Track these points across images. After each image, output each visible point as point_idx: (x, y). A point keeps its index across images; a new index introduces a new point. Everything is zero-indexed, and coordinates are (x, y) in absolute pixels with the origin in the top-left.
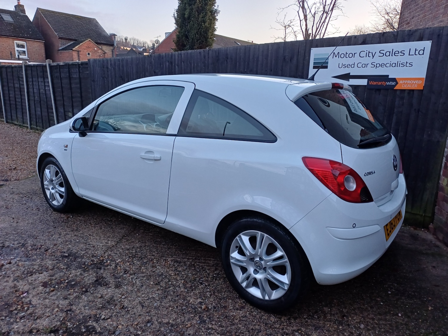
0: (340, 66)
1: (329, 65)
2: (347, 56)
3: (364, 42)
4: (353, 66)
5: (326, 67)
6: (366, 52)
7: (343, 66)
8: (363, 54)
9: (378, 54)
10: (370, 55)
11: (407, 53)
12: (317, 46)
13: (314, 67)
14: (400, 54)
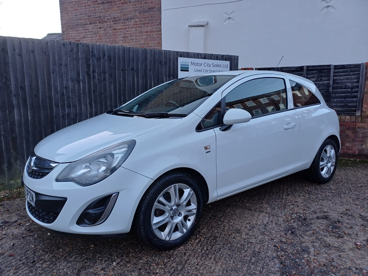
0: (195, 71)
1: (189, 70)
2: (198, 65)
3: (205, 58)
4: (201, 71)
5: (188, 71)
6: (207, 63)
7: (197, 71)
8: (205, 65)
9: (212, 66)
10: (209, 65)
11: (222, 66)
12: (181, 56)
13: (181, 70)
14: (220, 66)
